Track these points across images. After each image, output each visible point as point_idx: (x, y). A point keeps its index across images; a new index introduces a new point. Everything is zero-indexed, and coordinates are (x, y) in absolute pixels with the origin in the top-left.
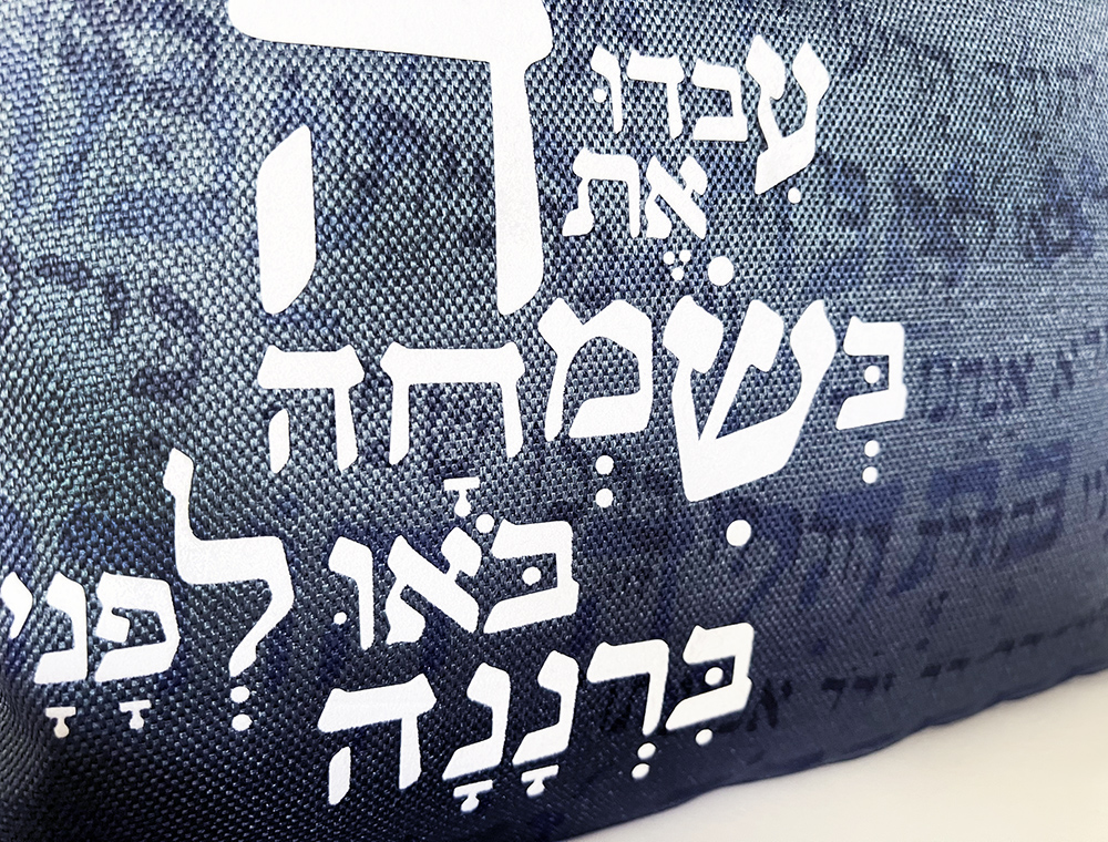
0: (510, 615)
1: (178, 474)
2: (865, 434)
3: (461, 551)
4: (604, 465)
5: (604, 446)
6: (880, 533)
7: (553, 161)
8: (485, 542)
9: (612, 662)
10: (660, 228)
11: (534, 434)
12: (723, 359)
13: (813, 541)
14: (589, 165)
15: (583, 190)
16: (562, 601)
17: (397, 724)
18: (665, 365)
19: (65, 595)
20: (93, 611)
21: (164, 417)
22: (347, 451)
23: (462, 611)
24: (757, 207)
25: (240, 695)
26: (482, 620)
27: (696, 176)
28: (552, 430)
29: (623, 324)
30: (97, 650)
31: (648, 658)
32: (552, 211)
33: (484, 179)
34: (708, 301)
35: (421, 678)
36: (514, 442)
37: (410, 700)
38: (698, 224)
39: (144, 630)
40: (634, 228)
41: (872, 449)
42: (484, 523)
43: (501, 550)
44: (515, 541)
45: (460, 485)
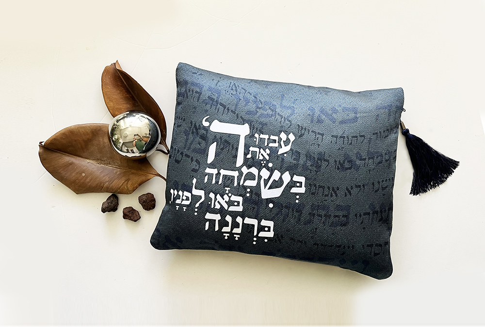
0: (232, 209)
1: (194, 181)
2: (297, 194)
3: (226, 198)
4: (249, 190)
5: (249, 187)
6: (300, 211)
7: (247, 147)
8: (230, 197)
9: (248, 221)
10: (261, 158)
11: (239, 183)
12: (270, 178)
13: (284, 210)
14: (252, 149)
15: (250, 152)
16: (240, 209)
17: (215, 220)
18: (260, 177)
19: (180, 193)
20: (183, 195)
21: (194, 174)
22: (214, 182)
23: (226, 206)
24: (278, 156)
25: (196, 210)
26: (228, 208)
27: (268, 151)
28: (241, 183)
29: (254, 170)
30: (183, 200)
31: (254, 222)
32: (246, 154)
33: (237, 149)
34: (268, 169)
35: (219, 214)
36: (236, 184)
37: (217, 217)
38: (267, 158)
39: (187, 199)
40: (257, 158)
41: (298, 197)
42: (230, 195)
43: (232, 199)
44: (234, 198)
45: (227, 189)
